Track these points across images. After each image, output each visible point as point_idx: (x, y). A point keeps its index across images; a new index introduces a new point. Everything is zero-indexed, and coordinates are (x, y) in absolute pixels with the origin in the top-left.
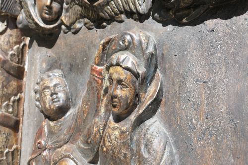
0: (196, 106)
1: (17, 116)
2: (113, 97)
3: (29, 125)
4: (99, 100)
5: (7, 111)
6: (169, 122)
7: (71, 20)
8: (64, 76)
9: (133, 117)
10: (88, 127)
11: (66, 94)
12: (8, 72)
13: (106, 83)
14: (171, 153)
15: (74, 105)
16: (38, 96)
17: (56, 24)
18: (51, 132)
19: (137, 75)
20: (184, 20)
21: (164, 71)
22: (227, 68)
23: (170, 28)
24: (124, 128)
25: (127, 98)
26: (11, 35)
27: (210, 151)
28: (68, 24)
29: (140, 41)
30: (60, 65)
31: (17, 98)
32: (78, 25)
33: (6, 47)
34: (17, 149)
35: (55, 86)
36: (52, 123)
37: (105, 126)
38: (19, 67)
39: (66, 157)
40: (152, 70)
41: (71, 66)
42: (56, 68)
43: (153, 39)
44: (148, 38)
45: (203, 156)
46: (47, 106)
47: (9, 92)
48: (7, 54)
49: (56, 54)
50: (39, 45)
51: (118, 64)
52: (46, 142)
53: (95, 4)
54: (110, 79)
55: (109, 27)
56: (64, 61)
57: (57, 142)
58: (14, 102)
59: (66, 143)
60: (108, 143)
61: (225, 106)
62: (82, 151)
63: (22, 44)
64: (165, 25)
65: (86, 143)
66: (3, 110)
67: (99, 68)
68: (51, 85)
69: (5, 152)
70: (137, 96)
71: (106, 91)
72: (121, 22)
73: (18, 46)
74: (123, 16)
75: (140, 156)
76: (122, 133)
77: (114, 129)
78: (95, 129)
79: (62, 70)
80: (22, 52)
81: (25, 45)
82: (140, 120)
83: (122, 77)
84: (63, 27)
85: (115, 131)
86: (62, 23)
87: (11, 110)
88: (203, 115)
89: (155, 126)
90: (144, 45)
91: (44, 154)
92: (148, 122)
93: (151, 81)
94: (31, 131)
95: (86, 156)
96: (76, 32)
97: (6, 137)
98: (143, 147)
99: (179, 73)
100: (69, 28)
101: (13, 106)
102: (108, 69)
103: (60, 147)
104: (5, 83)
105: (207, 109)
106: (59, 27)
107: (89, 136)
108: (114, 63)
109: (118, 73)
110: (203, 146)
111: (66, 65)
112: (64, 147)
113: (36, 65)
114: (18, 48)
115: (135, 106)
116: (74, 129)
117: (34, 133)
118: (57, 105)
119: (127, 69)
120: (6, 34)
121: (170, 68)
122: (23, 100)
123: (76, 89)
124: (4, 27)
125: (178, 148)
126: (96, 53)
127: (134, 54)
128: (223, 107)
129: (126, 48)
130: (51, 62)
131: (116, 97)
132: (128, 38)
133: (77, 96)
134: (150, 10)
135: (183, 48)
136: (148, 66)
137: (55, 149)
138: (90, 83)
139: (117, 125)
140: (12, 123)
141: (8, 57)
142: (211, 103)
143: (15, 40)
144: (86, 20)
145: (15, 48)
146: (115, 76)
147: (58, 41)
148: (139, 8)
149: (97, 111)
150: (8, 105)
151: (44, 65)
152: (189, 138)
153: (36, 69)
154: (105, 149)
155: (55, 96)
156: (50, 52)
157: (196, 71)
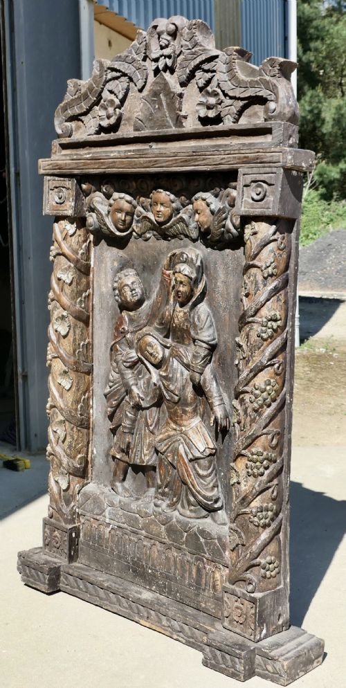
0: (222, 295)
1: (87, 311)
2: (178, 291)
3: (102, 319)
4: (169, 294)
5: (81, 307)
6: (210, 305)
7: (142, 231)
8: (138, 274)
9: (190, 304)
10: (161, 313)
11: (142, 290)
12: (80, 270)
13: (173, 283)
14: (211, 321)
15: (149, 298)
16: (117, 292)
17: (128, 232)
18: (131, 320)
19: (191, 279)
21: (207, 276)
22: (234, 276)
23: (209, 249)
24: (186, 311)
25: (186, 292)
26: (80, 235)
27: (227, 317)
28: (139, 233)
29: (192, 259)
30: (133, 265)
31: (87, 294)
32: (148, 235)
33: (77, 247)
34: (89, 343)
35: (132, 283)
36: (131, 313)
37: (174, 311)
38: (87, 264)
39: (147, 334)
40: (200, 274)
41: (144, 266)
42: (129, 267)
43: (201, 255)
44: (197, 256)
45: (224, 320)
46: (129, 299)
47: (82, 289)
48: (78, 254)
49: (128, 255)
50: (109, 245)
51: (180, 272)
52: (128, 327)
53: (163, 227)
54: (176, 280)
55: (173, 240)
56: (136, 262)
57: (138, 326)
58: (85, 298)
59: (145, 326)
60: (176, 321)
62: (157, 330)
63: (88, 241)
64: (207, 247)
65: (161, 324)
66: (78, 306)
67: (168, 272)
68: (129, 283)
69: (81, 344)
70: (192, 290)
71: (173, 288)
72: (182, 239)
73: (85, 244)
74: (182, 236)
75: (195, 324)
76: (185, 313)
77: (180, 312)
78: (167, 313)
79: (135, 269)
80: (88, 249)
81: (90, 242)
82: (195, 305)
83: (182, 280)
84: (134, 233)
85: (180, 313)
86: (133, 230)
87: (83, 306)
88: (224, 300)
89: (203, 308)
90: (195, 261)
91: (128, 336)
92: (199, 306)
93: (200, 282)
94: (105, 323)
95: (161, 333)
96: (147, 240)
97: (81, 331)
98: (196, 319)
99: (214, 277)
100: (140, 236)
101: (84, 302)
102: (174, 274)
103: (140, 329)
104: (78, 281)
105: (226, 296)
106: (131, 234)
107: (163, 318)
108: (178, 271)
109: (180, 277)
110: (225, 316)
111: (139, 266)
112: (144, 329)
113: (106, 263)
114: (86, 246)
115: (192, 296)
116: (151, 315)
117: (108, 325)
118: (136, 298)
119: (186, 275)
120: (76, 235)
121: (210, 273)
122: (91, 295)
123: (150, 286)
124: (74, 229)
125: (214, 319)
126: (165, 261)
127: (189, 266)
129: (185, 262)
130: (123, 262)
131: (180, 291)
132: (185, 256)
133: (150, 291)
134: (198, 237)
135: (215, 263)
136: (198, 273)
137: (136, 331)
138: (162, 282)
139: (181, 309)
140: (85, 318)
141: (79, 256)
142: (228, 294)
143: (83, 239)
144: (155, 233)
145: (83, 246)
146: (179, 279)
147: (129, 244)
149: (168, 301)
150: (81, 301)
151: (116, 264)
153: (106, 266)
154: (174, 325)
155: (134, 292)
156: (121, 253)
157: (221, 276)
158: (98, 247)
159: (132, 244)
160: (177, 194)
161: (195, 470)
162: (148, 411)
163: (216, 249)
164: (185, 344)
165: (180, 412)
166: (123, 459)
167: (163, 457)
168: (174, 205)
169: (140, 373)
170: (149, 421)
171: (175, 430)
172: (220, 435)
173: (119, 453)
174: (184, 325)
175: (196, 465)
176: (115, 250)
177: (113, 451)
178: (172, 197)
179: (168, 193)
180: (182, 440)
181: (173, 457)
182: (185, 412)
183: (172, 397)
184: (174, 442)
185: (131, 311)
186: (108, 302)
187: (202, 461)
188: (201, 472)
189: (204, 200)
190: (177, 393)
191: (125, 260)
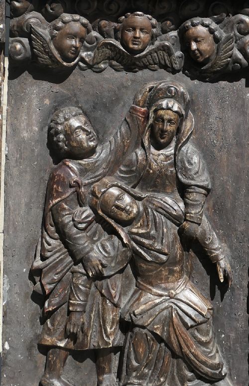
0: (216, 133)
2: (165, 132)
6: (199, 144)
13: (151, 121)
17: (76, 62)
18: (83, 170)
19: (181, 116)
20: (207, 79)
21: (193, 110)
22: (232, 110)
23: (196, 82)
27: (224, 157)
28: (91, 63)
30: (77, 103)
37: (149, 154)
39: (114, 186)
41: (95, 104)
45: (221, 161)
49: (68, 90)
51: (168, 109)
52: (79, 179)
53: (136, 56)
56: (83, 99)
57: (96, 177)
59: (104, 177)
60: (154, 166)
61: (231, 131)
62: (122, 179)
64: (192, 79)
67: (144, 109)
74: (157, 67)
75: (186, 168)
76: (167, 156)
77: (158, 155)
79: (80, 108)
83: (172, 118)
84: (81, 63)
88: (220, 137)
91: (83, 190)
92: (186, 147)
94: (28, 177)
95: (129, 183)
98: (186, 162)
99: (204, 113)
100: (90, 66)
102: (154, 111)
103: (99, 180)
105: (222, 133)
108: (165, 107)
109: (169, 115)
110: (221, 155)
111: (85, 103)
112: (105, 180)
116: (113, 162)
119: (175, 112)
121: (198, 109)
127: (178, 101)
128: (231, 132)
129: (172, 97)
130: (59, 98)
131: (167, 131)
133: (105, 133)
135: (206, 96)
137: (92, 184)
139: (160, 152)
142: (224, 131)
146: (167, 117)
147: (71, 77)
148: (174, 65)
151: (47, 102)
152: (212, 152)
153: (30, 105)
154: (151, 171)
155: (90, 136)
156: (56, 88)
157: (215, 111)
158: (16, 81)
159: (75, 78)
160: (160, 18)
161: (195, 337)
162: (109, 280)
163: (206, 82)
164: (167, 193)
165: (165, 273)
166: (68, 347)
167: (144, 331)
168: (154, 30)
169: (94, 234)
170: (113, 292)
171: (161, 296)
172: (218, 293)
173: (61, 340)
174: (167, 170)
175: (196, 333)
176: (46, 85)
177: (48, 340)
178: (154, 21)
179: (150, 16)
180: (174, 306)
181: (163, 328)
182: (172, 272)
183: (157, 258)
184: (163, 310)
185: (81, 159)
186: (33, 151)
187: (204, 326)
188: (204, 339)
189: (207, 26)
190: (166, 251)
191: (62, 96)
